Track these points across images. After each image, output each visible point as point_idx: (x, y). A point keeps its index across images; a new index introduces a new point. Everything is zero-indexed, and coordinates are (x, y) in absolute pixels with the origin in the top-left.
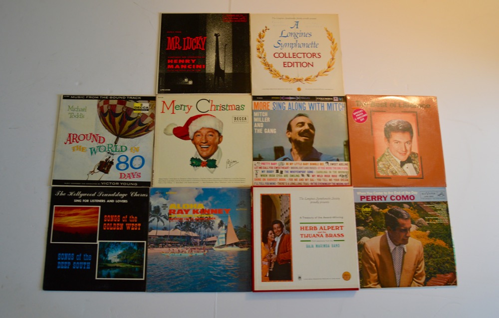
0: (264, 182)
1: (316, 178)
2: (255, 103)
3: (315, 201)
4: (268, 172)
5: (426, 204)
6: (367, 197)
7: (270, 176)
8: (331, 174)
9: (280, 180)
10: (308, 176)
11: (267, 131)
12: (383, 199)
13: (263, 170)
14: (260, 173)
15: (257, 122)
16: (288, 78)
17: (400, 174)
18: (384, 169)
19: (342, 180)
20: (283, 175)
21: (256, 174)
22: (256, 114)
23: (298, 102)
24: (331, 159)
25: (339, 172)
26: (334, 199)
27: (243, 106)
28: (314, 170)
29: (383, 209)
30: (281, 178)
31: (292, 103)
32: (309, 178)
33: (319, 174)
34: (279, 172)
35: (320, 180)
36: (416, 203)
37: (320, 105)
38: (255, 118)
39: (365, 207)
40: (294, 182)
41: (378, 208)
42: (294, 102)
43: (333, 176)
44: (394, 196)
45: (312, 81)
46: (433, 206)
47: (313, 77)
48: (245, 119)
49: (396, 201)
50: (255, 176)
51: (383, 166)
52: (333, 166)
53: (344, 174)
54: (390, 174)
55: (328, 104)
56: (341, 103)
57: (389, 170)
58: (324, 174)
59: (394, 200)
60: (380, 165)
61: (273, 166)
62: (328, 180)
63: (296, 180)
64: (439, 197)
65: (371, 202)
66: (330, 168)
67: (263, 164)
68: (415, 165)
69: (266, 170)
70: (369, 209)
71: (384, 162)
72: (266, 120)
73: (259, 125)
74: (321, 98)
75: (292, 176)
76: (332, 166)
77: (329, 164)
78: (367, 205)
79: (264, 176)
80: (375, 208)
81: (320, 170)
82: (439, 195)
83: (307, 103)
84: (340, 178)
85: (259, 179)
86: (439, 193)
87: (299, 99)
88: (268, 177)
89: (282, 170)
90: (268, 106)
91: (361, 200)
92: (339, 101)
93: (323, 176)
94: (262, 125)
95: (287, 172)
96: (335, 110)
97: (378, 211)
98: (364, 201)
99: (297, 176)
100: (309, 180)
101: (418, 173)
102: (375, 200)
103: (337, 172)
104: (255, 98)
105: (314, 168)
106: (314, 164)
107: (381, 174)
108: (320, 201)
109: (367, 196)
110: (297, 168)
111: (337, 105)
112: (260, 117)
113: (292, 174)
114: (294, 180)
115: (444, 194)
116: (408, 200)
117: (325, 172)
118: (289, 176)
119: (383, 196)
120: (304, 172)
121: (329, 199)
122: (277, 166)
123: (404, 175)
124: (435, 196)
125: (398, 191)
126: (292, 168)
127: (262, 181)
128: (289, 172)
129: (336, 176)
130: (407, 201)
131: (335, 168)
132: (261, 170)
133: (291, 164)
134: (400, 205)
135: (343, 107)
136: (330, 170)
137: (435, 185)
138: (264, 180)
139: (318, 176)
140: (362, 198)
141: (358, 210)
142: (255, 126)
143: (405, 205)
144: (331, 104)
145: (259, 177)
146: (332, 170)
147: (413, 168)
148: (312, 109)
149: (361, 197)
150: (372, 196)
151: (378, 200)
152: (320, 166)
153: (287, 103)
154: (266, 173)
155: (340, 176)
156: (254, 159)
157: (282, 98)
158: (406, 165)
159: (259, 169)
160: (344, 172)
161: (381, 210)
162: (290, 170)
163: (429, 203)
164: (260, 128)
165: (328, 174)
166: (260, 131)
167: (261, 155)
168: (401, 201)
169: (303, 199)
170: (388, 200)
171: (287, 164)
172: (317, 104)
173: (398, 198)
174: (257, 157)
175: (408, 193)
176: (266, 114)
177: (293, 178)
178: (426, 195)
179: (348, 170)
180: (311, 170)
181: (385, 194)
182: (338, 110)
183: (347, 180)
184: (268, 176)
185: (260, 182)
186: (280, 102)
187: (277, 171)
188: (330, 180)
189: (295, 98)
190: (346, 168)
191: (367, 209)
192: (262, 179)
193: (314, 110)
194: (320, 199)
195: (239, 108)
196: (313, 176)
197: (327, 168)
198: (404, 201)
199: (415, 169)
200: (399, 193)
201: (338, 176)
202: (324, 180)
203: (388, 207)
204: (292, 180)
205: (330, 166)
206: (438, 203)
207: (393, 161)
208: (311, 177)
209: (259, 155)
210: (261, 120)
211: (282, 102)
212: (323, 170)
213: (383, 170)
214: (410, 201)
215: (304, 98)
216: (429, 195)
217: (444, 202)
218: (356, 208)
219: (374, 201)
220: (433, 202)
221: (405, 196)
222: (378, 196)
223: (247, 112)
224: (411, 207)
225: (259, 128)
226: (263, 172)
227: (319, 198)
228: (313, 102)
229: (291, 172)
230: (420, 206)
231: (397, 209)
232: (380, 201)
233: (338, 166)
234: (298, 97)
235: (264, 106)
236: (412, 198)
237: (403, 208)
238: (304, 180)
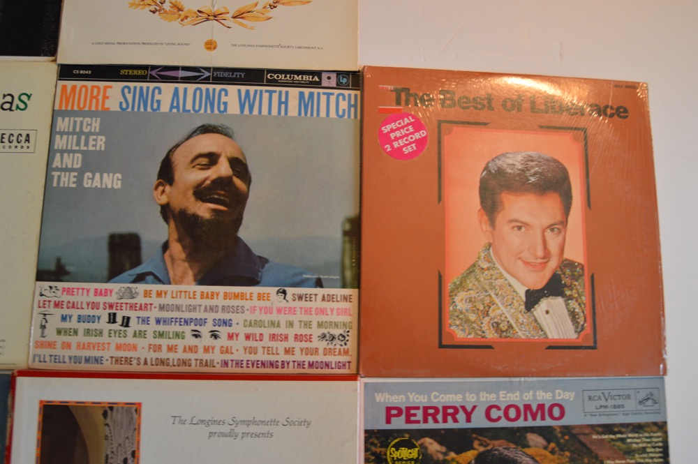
0: (67, 353)
1: (239, 344)
2: (64, 88)
3: (225, 429)
4: (80, 319)
5: (599, 433)
6: (409, 412)
7: (88, 332)
8: (291, 333)
9: (118, 347)
10: (215, 335)
11: (93, 181)
12: (461, 416)
13: (65, 311)
14: (54, 322)
15: (62, 152)
16: (180, 10)
17: (522, 333)
18: (473, 317)
19: (327, 352)
20: (130, 331)
21: (43, 327)
22: (62, 124)
23: (204, 87)
24: (298, 279)
25: (320, 325)
26: (289, 423)
27: (24, 98)
28: (236, 318)
29: (458, 453)
30: (122, 341)
31: (186, 90)
32: (217, 343)
33: (250, 330)
34: (119, 319)
35: (253, 351)
36: (567, 429)
37: (275, 97)
38: (58, 137)
39: (397, 447)
40: (164, 355)
41: (443, 449)
42: (191, 87)
43: (298, 338)
44: (498, 408)
45: (257, 19)
46: (623, 440)
47: (260, 7)
48: (28, 140)
49: (503, 423)
50: (35, 331)
51: (470, 305)
52: (303, 304)
53: (336, 332)
54: (491, 335)
55: (302, 94)
56: (346, 92)
57: (487, 319)
58: (267, 332)
59: (499, 418)
60: (460, 302)
61: (101, 299)
62: (281, 351)
63: (171, 349)
64: (641, 407)
65: (422, 426)
66: (292, 311)
67: (69, 291)
68: (573, 304)
69: (75, 313)
70: (414, 453)
71: (473, 294)
72: (91, 143)
73: (68, 161)
74: (282, 77)
75: (161, 335)
76: (298, 304)
77: (289, 296)
78: (407, 436)
79: (67, 332)
80: (433, 447)
81: (257, 316)
82: (641, 402)
83: (232, 89)
84: (323, 345)
85: (51, 345)
86: (642, 395)
87: (208, 78)
88: (81, 338)
89: (127, 313)
90: (105, 97)
91: (388, 421)
92: (339, 86)
93: (266, 338)
94: (75, 161)
95: (145, 321)
96: (323, 114)
97: (441, 457)
98: (399, 423)
99: (178, 335)
100: (217, 350)
101: (579, 330)
102: (436, 421)
103: (314, 325)
104: (67, 72)
105: (236, 310)
106: (236, 296)
107: (461, 335)
108: (241, 429)
109: (408, 409)
110: (178, 308)
111: (333, 99)
112: (74, 133)
113: (161, 328)
114: (164, 348)
115: (656, 398)
116: (543, 418)
117: (272, 324)
118: (150, 334)
119: (463, 408)
120: (202, 322)
121: (275, 422)
122: (113, 299)
123: (537, 336)
124: (630, 405)
125: (511, 389)
126: (162, 308)
127: (58, 351)
128: (152, 321)
129: (309, 338)
130: (539, 423)
131: (308, 311)
132: (59, 312)
133: (159, 294)
134: (517, 436)
135: (350, 106)
136: (290, 317)
137: (632, 370)
138: (68, 346)
139: (248, 337)
140: (390, 413)
141: (374, 454)
142: (57, 163)
143: (534, 439)
144: (311, 95)
145: (51, 334)
146: (295, 318)
147: (565, 311)
148: (246, 111)
149: (389, 409)
150: (426, 409)
151: (445, 421)
152: (255, 302)
153: (168, 88)
154: (73, 324)
155: (324, 336)
156: (41, 276)
157: (154, 73)
158: (544, 304)
159: (52, 310)
160: (336, 325)
161: (452, 455)
162: (154, 314)
163: (608, 428)
164: (73, 170)
165: (282, 330)
166: (68, 180)
167: (63, 261)
168: (521, 423)
169: (183, 422)
170: (479, 421)
171: (147, 294)
172: (266, 96)
173: (512, 413)
174: (52, 267)
175: (545, 397)
176: (96, 124)
177: (164, 342)
178: (603, 403)
179: (350, 318)
180: (226, 316)
181: (470, 399)
182: (333, 114)
183: (346, 352)
184: (81, 333)
185: (53, 352)
186: (144, 85)
187: (112, 319)
188: (288, 351)
189: (196, 75)
190: (345, 312)
191: (404, 453)
192: (59, 345)
193: (256, 112)
194: (243, 422)
195: (11, 103)
196: (230, 337)
197: (279, 311)
198: (530, 423)
199: (573, 315)
200: (515, 398)
201: (315, 339)
202: (268, 350)
203: (476, 444)
204: (158, 348)
205: (292, 304)
206: (638, 428)
207: (501, 287)
208: (223, 341)
209: (59, 260)
210: (78, 144)
211: (152, 85)
212: (267, 318)
213: (467, 321)
214: (548, 422)
215: (226, 75)
216: (610, 403)
217: (655, 424)
218: (367, 450)
219: (431, 425)
220: (622, 425)
221: (534, 408)
222: (445, 408)
223: (35, 119)
224: (552, 445)
225: (67, 170)
226: (64, 318)
227: (238, 418)
228: (252, 89)
229: (158, 321)
230: (582, 438)
231: (506, 452)
232: (450, 424)
233: (319, 304)
234: (207, 69)
235: (92, 97)
236: (556, 412)
237: (528, 446)
238: (201, 350)
